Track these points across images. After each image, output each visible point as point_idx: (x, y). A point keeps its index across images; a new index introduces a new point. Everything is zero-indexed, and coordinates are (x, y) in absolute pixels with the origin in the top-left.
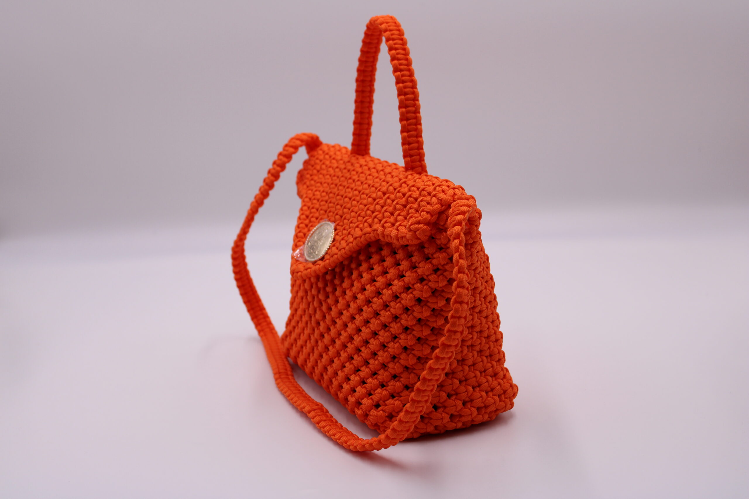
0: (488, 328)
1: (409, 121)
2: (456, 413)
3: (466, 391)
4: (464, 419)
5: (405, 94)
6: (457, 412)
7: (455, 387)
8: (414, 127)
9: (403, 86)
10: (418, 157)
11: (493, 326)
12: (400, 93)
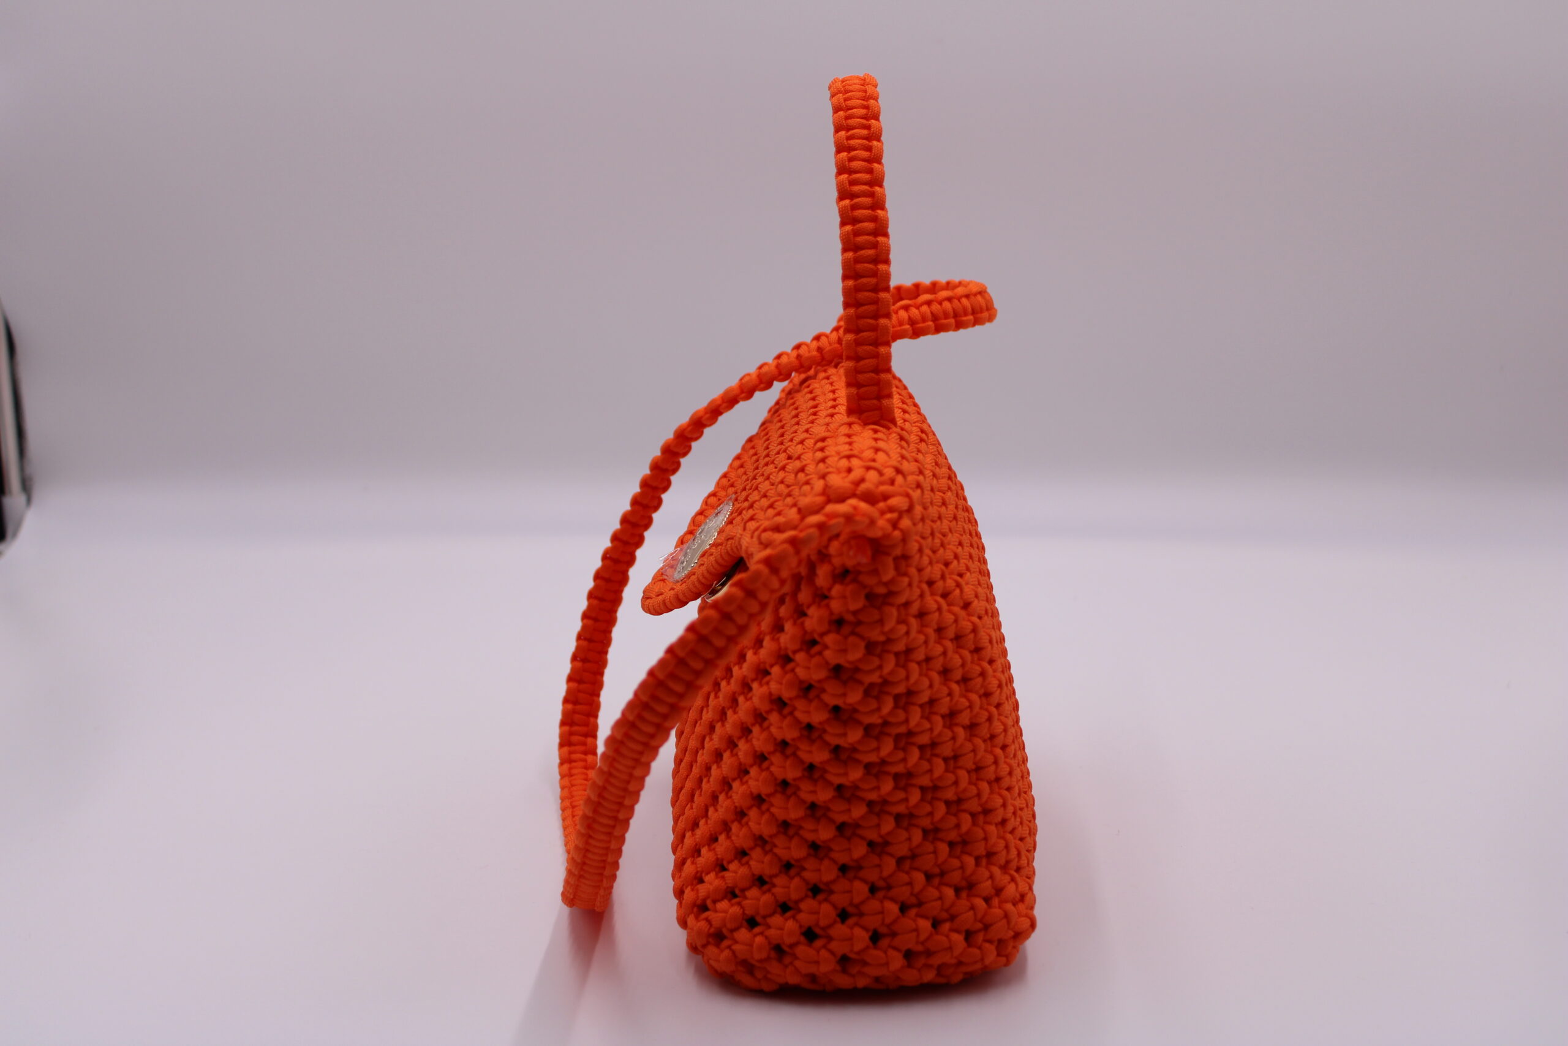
0: (996, 762)
1: (862, 309)
2: (920, 948)
3: (940, 898)
4: (936, 961)
5: (854, 221)
6: (922, 943)
7: (917, 889)
8: (872, 321)
9: (853, 230)
10: (875, 389)
11: (1006, 757)
12: (849, 245)
